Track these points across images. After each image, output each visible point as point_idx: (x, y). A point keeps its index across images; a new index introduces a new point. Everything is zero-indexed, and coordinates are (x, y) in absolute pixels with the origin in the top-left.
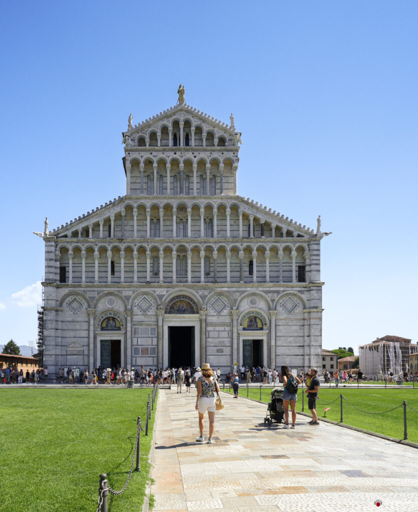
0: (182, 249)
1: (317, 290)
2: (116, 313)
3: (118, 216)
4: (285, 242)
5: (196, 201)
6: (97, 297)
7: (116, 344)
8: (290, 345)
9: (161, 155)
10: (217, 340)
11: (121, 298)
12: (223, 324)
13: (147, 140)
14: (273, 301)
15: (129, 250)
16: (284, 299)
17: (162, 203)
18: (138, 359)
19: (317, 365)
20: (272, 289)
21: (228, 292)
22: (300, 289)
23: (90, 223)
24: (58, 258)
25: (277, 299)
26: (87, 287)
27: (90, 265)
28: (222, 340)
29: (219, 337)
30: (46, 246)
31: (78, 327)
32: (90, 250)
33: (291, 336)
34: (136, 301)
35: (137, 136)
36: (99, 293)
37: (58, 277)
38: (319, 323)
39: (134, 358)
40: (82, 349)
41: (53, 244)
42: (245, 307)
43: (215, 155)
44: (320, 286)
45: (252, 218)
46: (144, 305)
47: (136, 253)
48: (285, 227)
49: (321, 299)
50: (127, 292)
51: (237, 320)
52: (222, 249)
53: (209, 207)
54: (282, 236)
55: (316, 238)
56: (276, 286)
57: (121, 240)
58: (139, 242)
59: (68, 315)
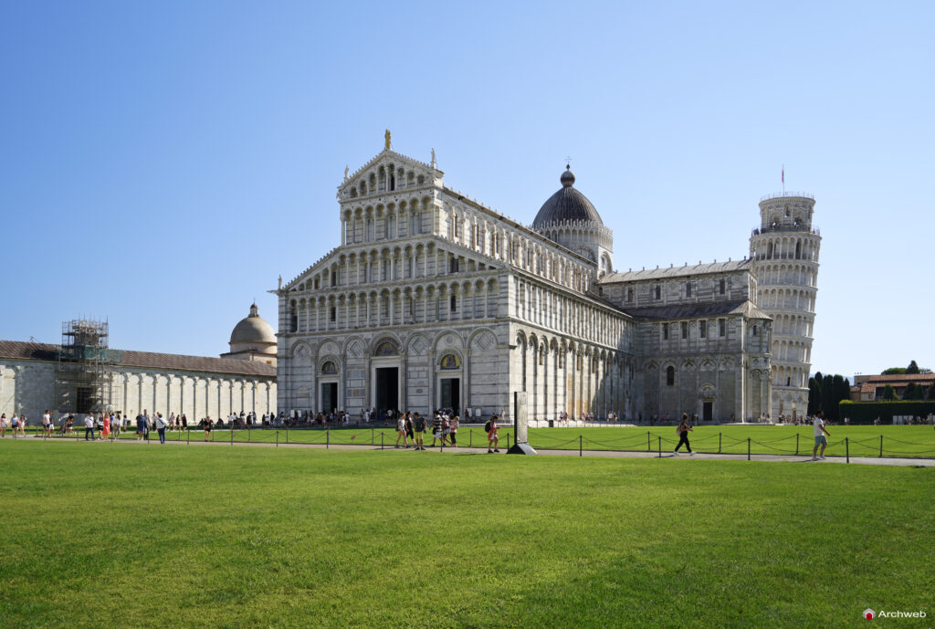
0: (385, 292)
1: (504, 325)
2: (335, 357)
3: (334, 265)
4: (475, 276)
5: (397, 244)
6: (317, 343)
7: (334, 386)
8: (485, 383)
9: (368, 203)
10: (418, 380)
11: (336, 342)
12: (423, 364)
13: (358, 191)
14: (465, 338)
15: (342, 297)
16: (478, 335)
17: (369, 249)
18: (351, 401)
19: (503, 404)
20: (464, 326)
21: (425, 331)
22: (491, 324)
23: (312, 276)
24: (289, 310)
25: (469, 336)
26: (310, 335)
27: (312, 314)
28: (421, 380)
29: (419, 378)
30: (279, 301)
31: (305, 372)
32: (312, 300)
33: (485, 374)
34: (348, 345)
35: (349, 188)
36: (319, 340)
37: (289, 328)
38: (507, 359)
39: (348, 400)
40: (308, 392)
41: (284, 298)
42: (442, 346)
43: (414, 195)
44: (506, 320)
45: (446, 255)
46: (356, 349)
47: (347, 300)
48: (477, 261)
49: (507, 335)
50: (341, 338)
51: (434, 359)
52: (419, 289)
53: (408, 248)
54: (474, 270)
55: (504, 270)
56: (467, 323)
57: (336, 290)
58: (350, 289)
59: (297, 362)
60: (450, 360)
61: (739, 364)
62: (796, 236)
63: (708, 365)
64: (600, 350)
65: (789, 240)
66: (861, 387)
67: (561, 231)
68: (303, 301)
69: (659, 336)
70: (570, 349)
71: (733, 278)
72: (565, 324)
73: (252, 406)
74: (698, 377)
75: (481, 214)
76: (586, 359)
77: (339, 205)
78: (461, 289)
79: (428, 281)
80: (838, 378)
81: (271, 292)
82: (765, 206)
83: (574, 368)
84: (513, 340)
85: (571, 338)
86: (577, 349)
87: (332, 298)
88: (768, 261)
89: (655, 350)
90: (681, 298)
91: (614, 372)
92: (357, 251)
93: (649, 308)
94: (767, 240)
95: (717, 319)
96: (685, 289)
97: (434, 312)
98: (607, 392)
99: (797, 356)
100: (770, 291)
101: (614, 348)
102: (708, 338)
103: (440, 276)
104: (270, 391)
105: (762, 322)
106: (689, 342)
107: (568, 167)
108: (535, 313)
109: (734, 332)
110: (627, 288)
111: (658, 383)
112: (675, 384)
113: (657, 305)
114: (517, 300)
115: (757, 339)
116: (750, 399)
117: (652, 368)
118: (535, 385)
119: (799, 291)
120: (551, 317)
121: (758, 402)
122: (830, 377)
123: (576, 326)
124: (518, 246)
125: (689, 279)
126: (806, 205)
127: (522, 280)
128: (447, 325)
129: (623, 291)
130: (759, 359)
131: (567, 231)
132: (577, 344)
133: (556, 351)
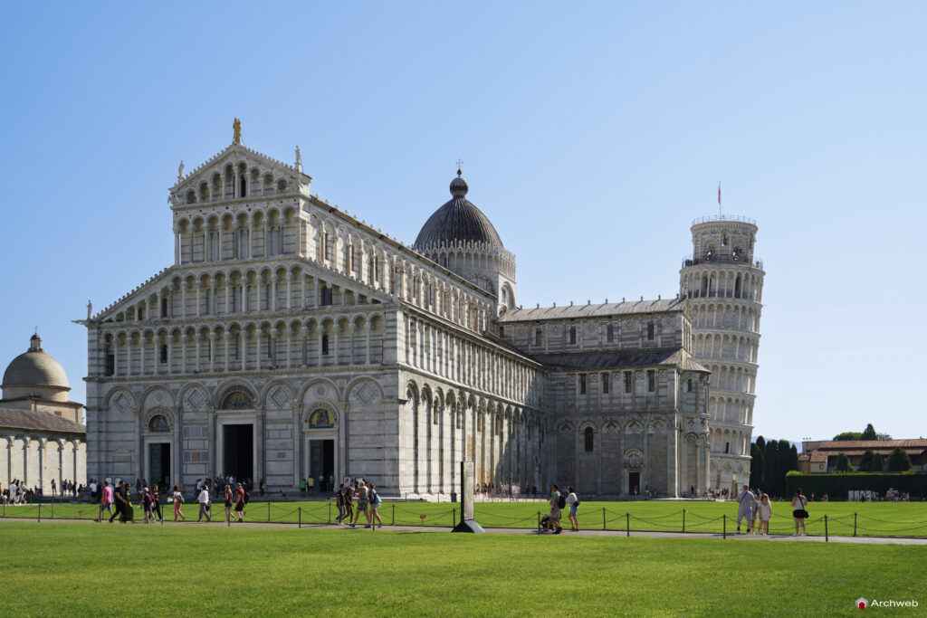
0: (234, 327)
1: (392, 373)
2: (167, 409)
3: (165, 290)
4: (355, 312)
5: (251, 266)
6: (143, 391)
7: (166, 448)
8: (367, 446)
9: (211, 212)
10: (279, 442)
11: (169, 392)
12: (286, 421)
13: (197, 195)
14: (342, 390)
15: (176, 332)
16: (358, 385)
17: (212, 271)
18: (189, 467)
19: (391, 473)
20: (340, 374)
21: (288, 379)
22: (374, 372)
23: (135, 302)
24: (102, 347)
25: (346, 386)
26: (133, 380)
27: (135, 352)
28: (283, 441)
29: (280, 438)
30: (89, 334)
31: (125, 429)
32: (135, 335)
33: (367, 435)
34: (186, 395)
35: (185, 190)
37: (102, 370)
38: (395, 417)
39: (184, 466)
40: (129, 455)
41: (96, 331)
42: (311, 398)
43: (273, 205)
44: (395, 368)
45: (316, 283)
46: (196, 400)
47: (183, 336)
48: (356, 292)
49: (396, 386)
50: (175, 385)
51: (300, 416)
52: (280, 325)
53: (265, 272)
54: (352, 303)
55: (391, 305)
56: (344, 370)
57: (167, 322)
58: (188, 322)
59: (114, 415)
60: (321, 417)
61: (671, 427)
62: (735, 269)
63: (635, 426)
64: (505, 406)
65: (727, 274)
66: (810, 455)
67: (451, 254)
68: (122, 335)
69: (575, 389)
70: (470, 405)
71: (664, 321)
72: (464, 374)
73: (38, 471)
74: (622, 441)
75: (357, 231)
76: (488, 417)
77: (172, 211)
78: (335, 326)
79: (292, 314)
80: (784, 444)
81: (77, 322)
82: (699, 231)
83: (474, 429)
84: (402, 394)
85: (471, 391)
86: (478, 405)
87: (162, 333)
88: (703, 299)
89: (571, 407)
90: (601, 343)
91: (522, 433)
92: (197, 273)
93: (561, 354)
94: (701, 274)
95: (646, 370)
96: (606, 332)
97: (300, 355)
98: (514, 458)
99: (737, 416)
100: (705, 335)
101: (521, 403)
102: (634, 393)
103: (308, 309)
104: (64, 452)
105: (698, 375)
106: (611, 398)
107: (459, 172)
108: (428, 359)
109: (666, 387)
110: (534, 328)
111: (574, 448)
112: (595, 449)
113: (571, 351)
114: (407, 343)
115: (692, 396)
116: (685, 470)
117: (567, 430)
118: (429, 449)
119: (739, 337)
120: (447, 365)
121: (694, 473)
122: (774, 442)
123: (477, 376)
124: (402, 272)
125: (611, 320)
126: (746, 233)
127: (412, 318)
128: (317, 372)
129: (530, 333)
130: (695, 420)
131: (460, 254)
132: (478, 398)
133: (453, 406)
